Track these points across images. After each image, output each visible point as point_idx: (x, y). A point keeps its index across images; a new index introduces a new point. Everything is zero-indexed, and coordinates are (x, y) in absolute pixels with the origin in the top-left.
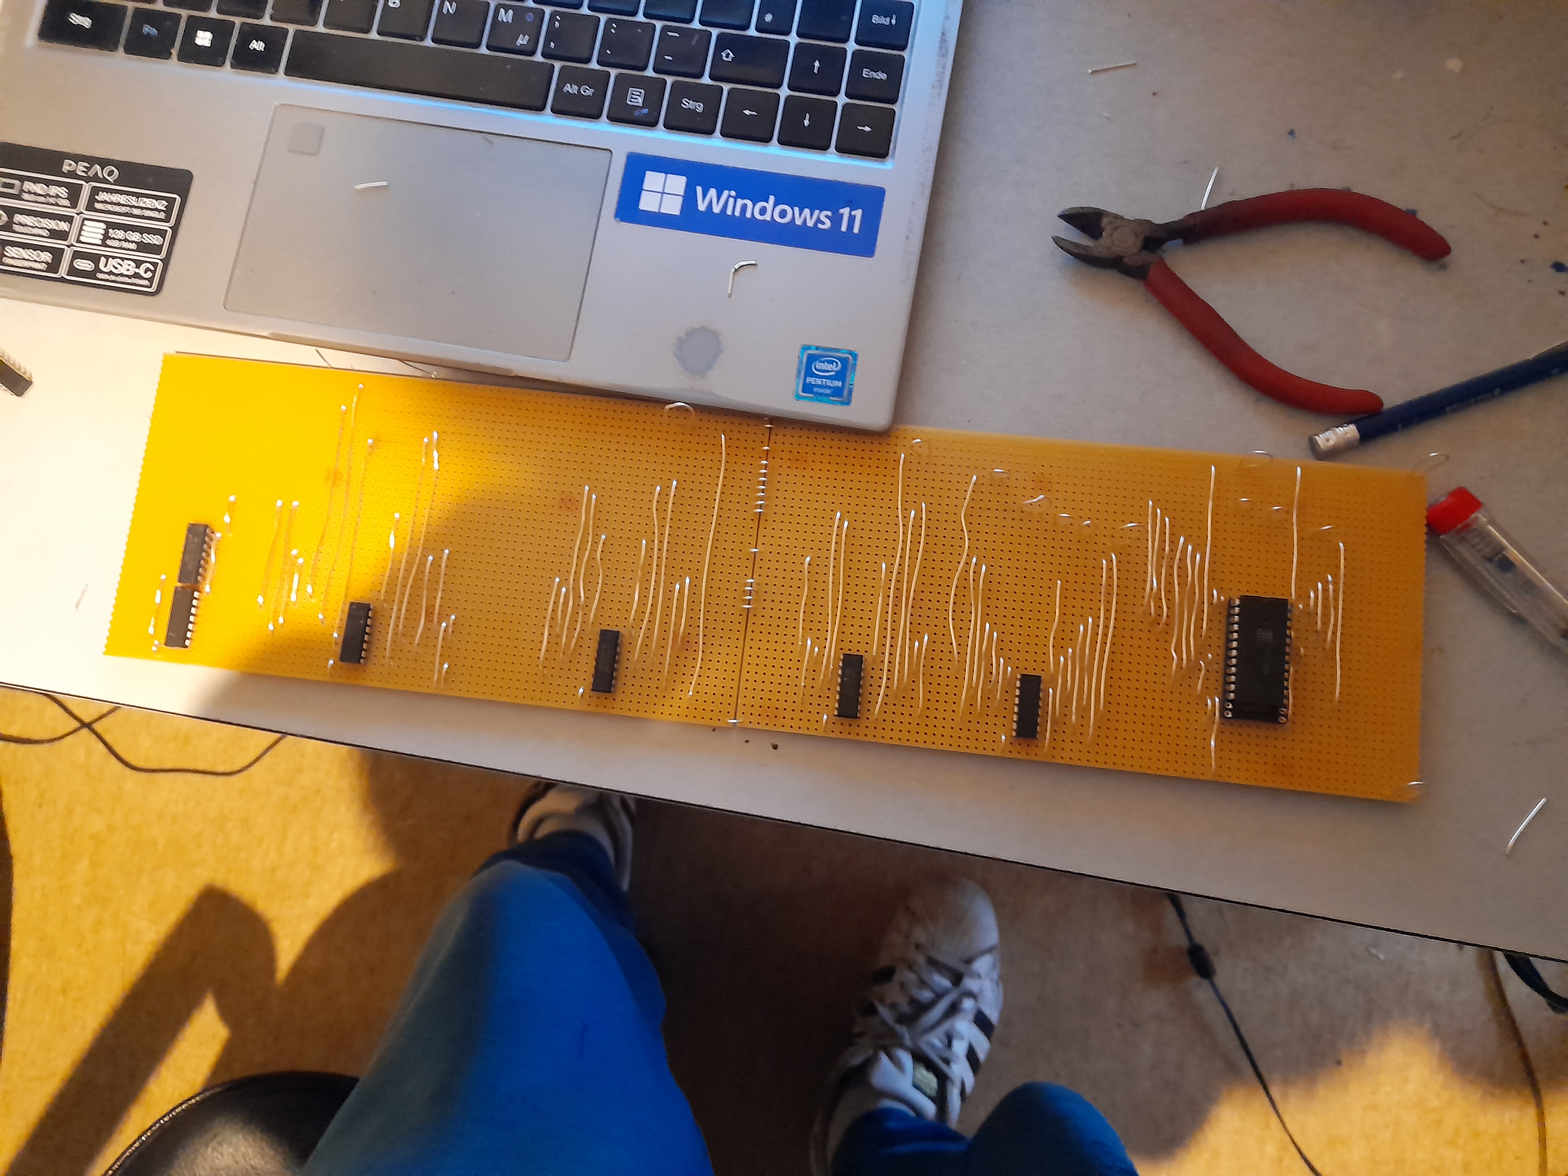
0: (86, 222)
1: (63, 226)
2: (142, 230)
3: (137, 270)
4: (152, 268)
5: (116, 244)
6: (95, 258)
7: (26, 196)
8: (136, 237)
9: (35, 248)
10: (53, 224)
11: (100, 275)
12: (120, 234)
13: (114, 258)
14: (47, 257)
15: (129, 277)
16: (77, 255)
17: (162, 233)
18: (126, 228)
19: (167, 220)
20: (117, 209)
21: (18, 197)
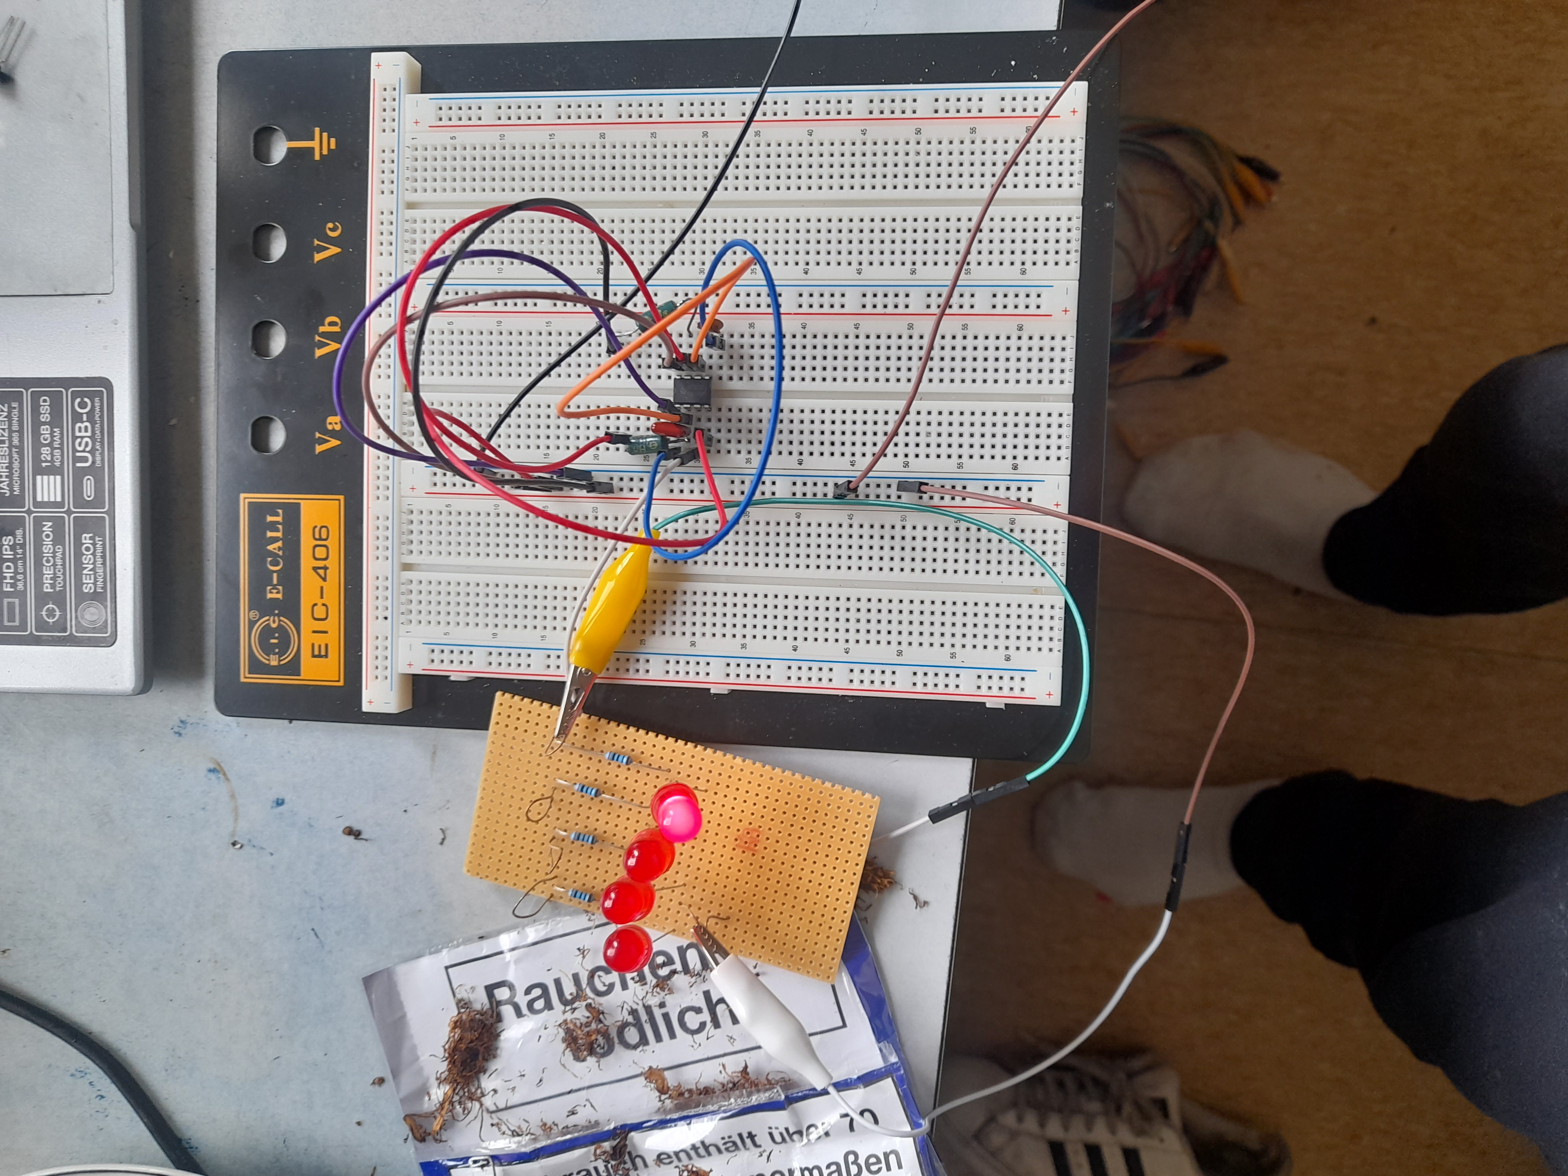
0: (39, 499)
1: (47, 527)
2: (37, 424)
3: (85, 417)
4: (78, 400)
5: (57, 453)
6: (79, 475)
7: (20, 586)
8: (45, 430)
9: (78, 555)
10: (48, 542)
11: (98, 463)
12: (45, 451)
13: (75, 450)
14: (86, 539)
15: (93, 424)
16: (80, 501)
17: (36, 396)
18: (37, 445)
19: (18, 397)
20: (16, 465)
21: (22, 595)
